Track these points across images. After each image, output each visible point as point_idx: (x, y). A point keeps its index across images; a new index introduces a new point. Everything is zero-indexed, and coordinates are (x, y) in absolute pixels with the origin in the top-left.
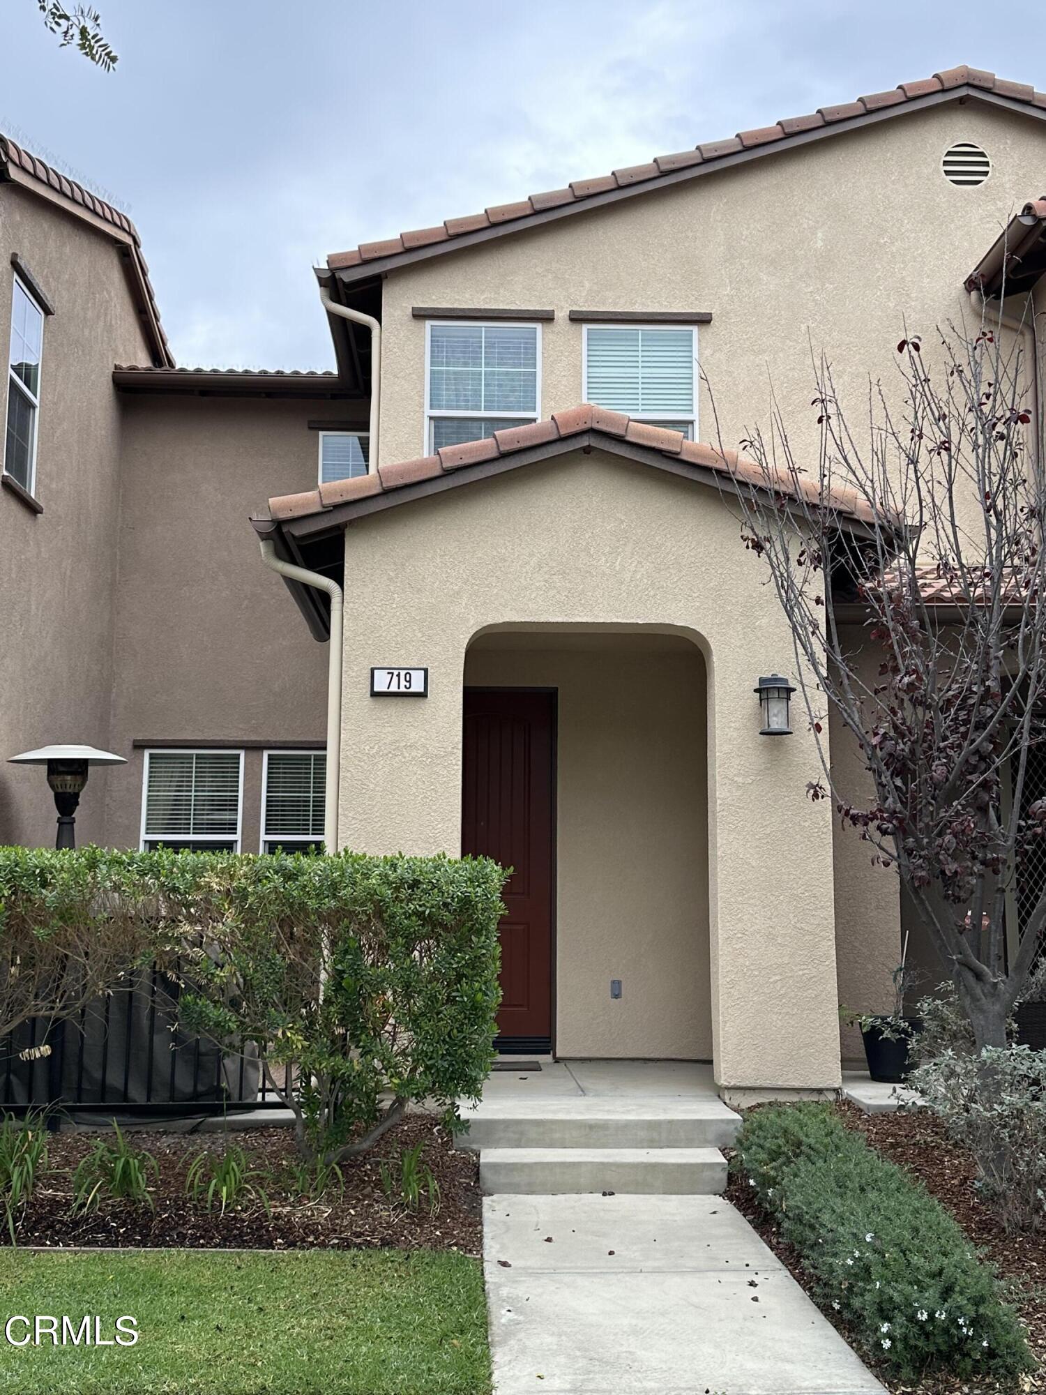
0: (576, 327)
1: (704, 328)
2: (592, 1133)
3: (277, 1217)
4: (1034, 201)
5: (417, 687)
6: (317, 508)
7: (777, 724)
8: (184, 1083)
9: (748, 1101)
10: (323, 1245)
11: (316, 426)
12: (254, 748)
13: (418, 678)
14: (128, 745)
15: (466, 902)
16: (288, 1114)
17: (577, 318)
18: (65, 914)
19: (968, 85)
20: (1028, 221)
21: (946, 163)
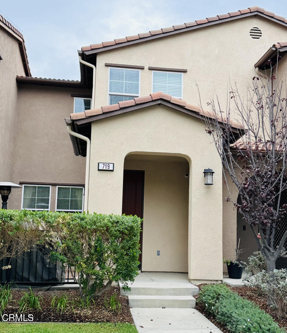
0: (150, 71)
1: (185, 74)
2: (159, 291)
3: (77, 314)
4: (276, 44)
5: (111, 168)
6: (84, 117)
7: (209, 182)
8: (45, 276)
10: (90, 322)
11: (73, 96)
12: (54, 185)
13: (111, 166)
14: (18, 183)
15: (132, 227)
16: (78, 285)
17: (151, 69)
19: (257, 11)
20: (274, 49)
21: (250, 32)
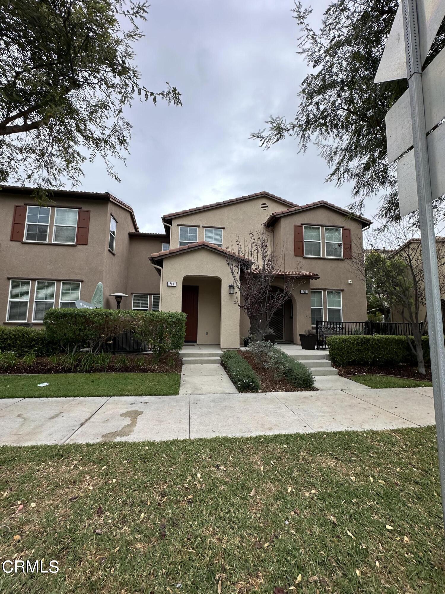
1: (224, 229)
2: (201, 355)
3: (149, 368)
4: (274, 213)
5: (175, 285)
6: (159, 256)
7: (232, 292)
8: (135, 347)
9: (225, 350)
10: (156, 372)
11: (162, 243)
12: (151, 294)
13: (175, 283)
14: (130, 293)
15: (180, 319)
16: (152, 352)
17: (204, 227)
18: (115, 320)
19: (265, 194)
20: (273, 216)
21: (261, 206)
